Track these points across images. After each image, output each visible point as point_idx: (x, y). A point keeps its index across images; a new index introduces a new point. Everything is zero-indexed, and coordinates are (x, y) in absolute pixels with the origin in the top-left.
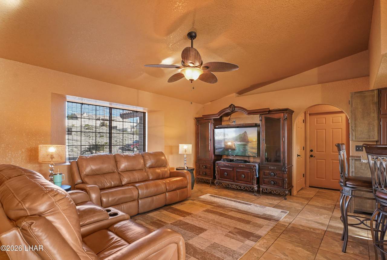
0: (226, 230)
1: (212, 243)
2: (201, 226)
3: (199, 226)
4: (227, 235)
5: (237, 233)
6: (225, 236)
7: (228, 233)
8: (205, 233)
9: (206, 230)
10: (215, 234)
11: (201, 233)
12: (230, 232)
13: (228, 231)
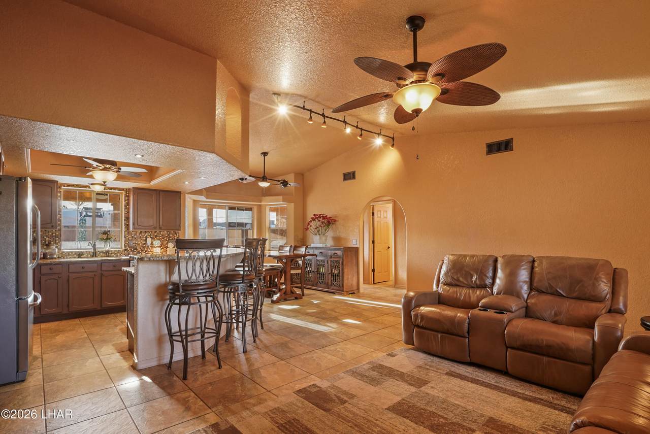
0: (349, 407)
1: (379, 386)
2: (401, 419)
3: (404, 419)
4: (352, 396)
5: (331, 400)
6: (355, 396)
7: (348, 400)
8: (389, 403)
9: (388, 409)
10: (371, 400)
11: (399, 403)
12: (345, 402)
13: (346, 405)
